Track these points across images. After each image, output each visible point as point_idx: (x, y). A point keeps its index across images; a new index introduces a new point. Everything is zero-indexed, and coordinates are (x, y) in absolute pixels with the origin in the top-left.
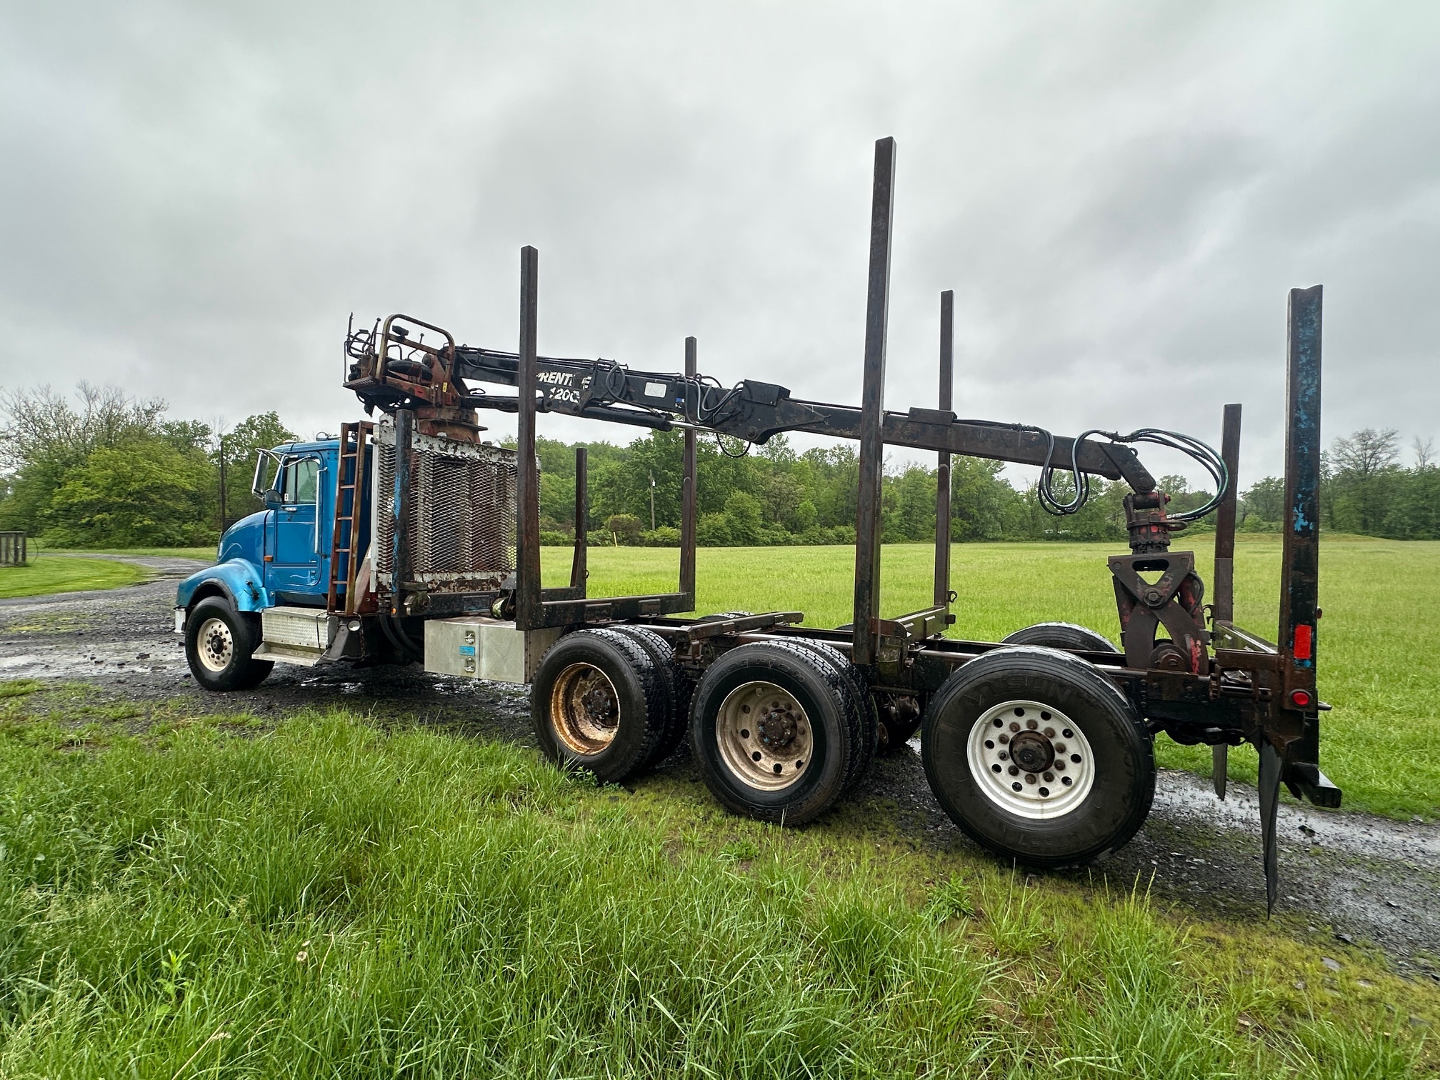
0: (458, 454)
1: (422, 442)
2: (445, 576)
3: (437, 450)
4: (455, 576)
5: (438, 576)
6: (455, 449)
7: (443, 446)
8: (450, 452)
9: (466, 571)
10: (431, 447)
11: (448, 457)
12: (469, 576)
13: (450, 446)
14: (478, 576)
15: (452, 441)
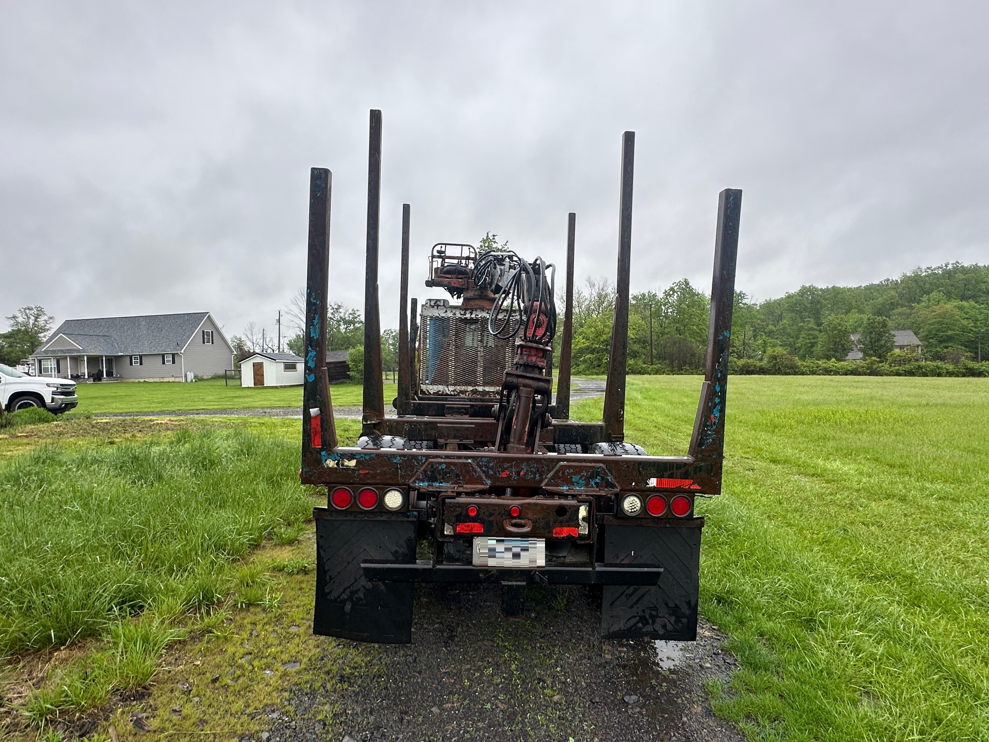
0: (473, 316)
1: (448, 312)
2: (463, 388)
3: (458, 315)
4: (470, 388)
5: (458, 388)
6: (471, 313)
7: (463, 312)
8: (468, 316)
9: (478, 385)
10: (455, 314)
11: (466, 319)
12: (480, 389)
13: (468, 312)
14: (487, 389)
15: (468, 309)
